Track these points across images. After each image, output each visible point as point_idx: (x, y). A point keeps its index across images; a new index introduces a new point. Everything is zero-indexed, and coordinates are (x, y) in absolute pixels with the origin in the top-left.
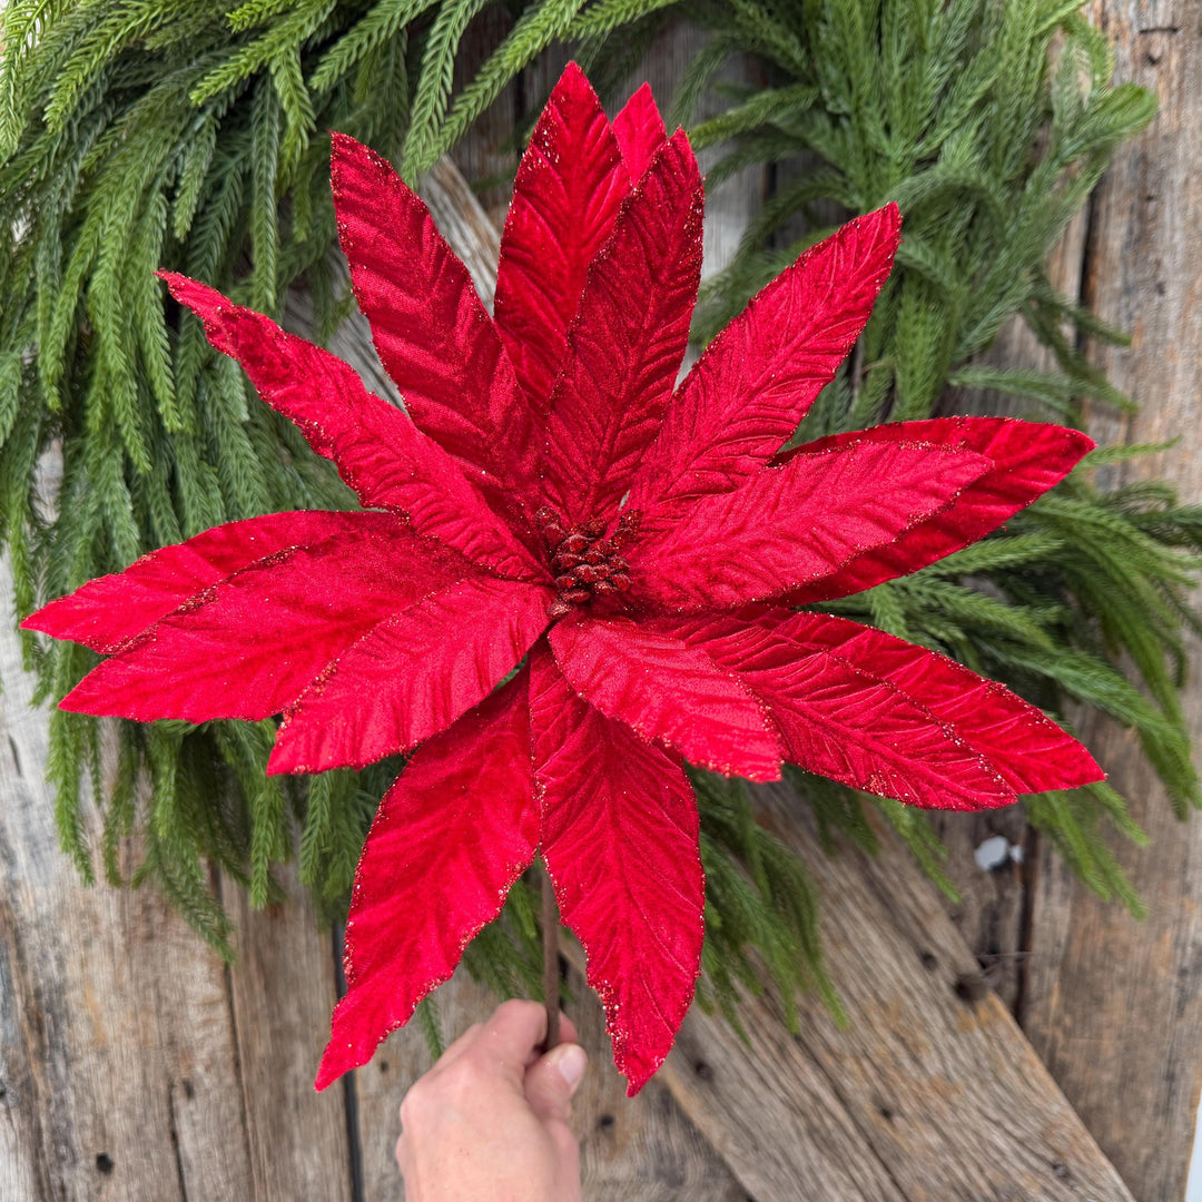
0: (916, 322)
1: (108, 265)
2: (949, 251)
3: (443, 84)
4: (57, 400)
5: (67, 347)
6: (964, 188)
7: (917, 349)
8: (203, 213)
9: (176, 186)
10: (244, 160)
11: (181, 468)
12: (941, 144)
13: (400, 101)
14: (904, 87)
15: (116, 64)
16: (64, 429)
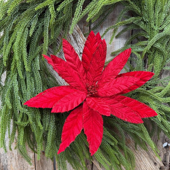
0: (158, 58)
1: (18, 40)
2: (165, 46)
3: (80, 10)
4: (6, 64)
5: (8, 55)
6: (168, 35)
7: (158, 63)
8: (34, 32)
9: (30, 27)
10: (42, 24)
11: (27, 77)
12: (164, 28)
13: (71, 15)
14: (158, 17)
15: (21, 5)
16: (7, 69)
